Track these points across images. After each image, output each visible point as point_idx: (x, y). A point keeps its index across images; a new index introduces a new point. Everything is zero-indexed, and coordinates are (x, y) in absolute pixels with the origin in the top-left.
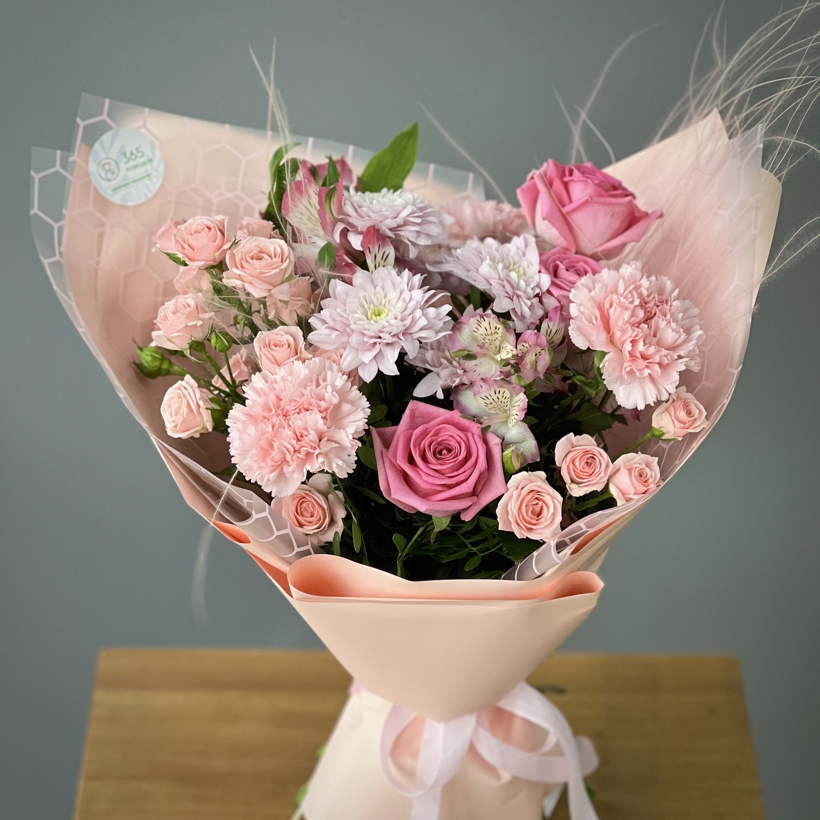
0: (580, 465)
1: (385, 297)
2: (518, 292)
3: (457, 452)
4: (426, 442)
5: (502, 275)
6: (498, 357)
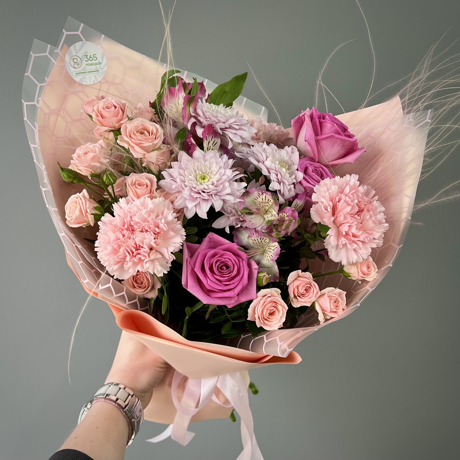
0: (301, 290)
2: (284, 180)
6: (266, 216)
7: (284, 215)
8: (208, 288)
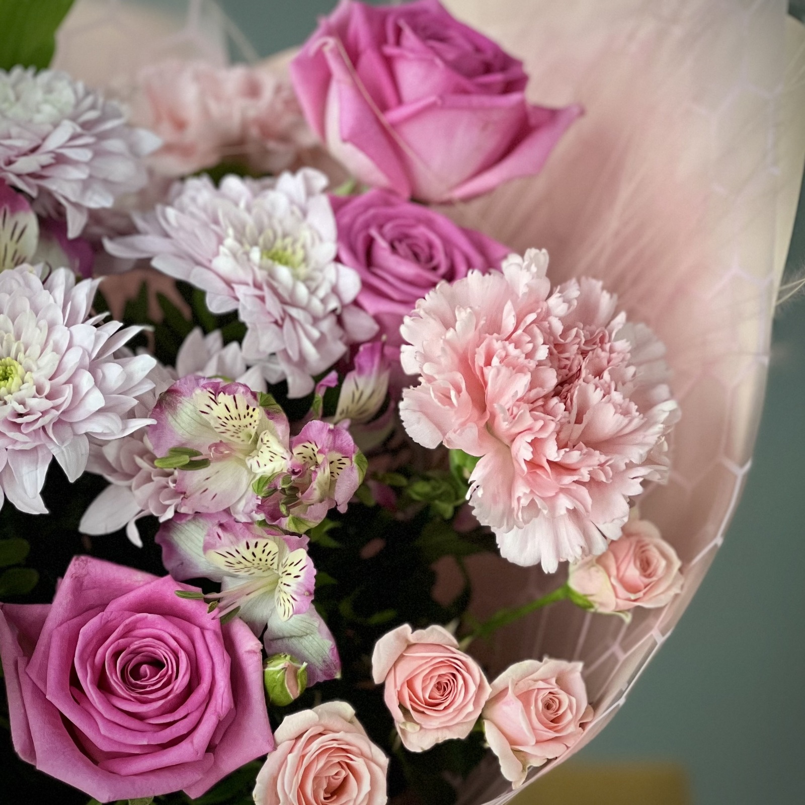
0: (424, 689)
1: (18, 338)
2: (294, 312)
3: (170, 672)
4: (105, 652)
5: (261, 275)
6: (252, 462)
7: (310, 450)
8: (105, 747)
